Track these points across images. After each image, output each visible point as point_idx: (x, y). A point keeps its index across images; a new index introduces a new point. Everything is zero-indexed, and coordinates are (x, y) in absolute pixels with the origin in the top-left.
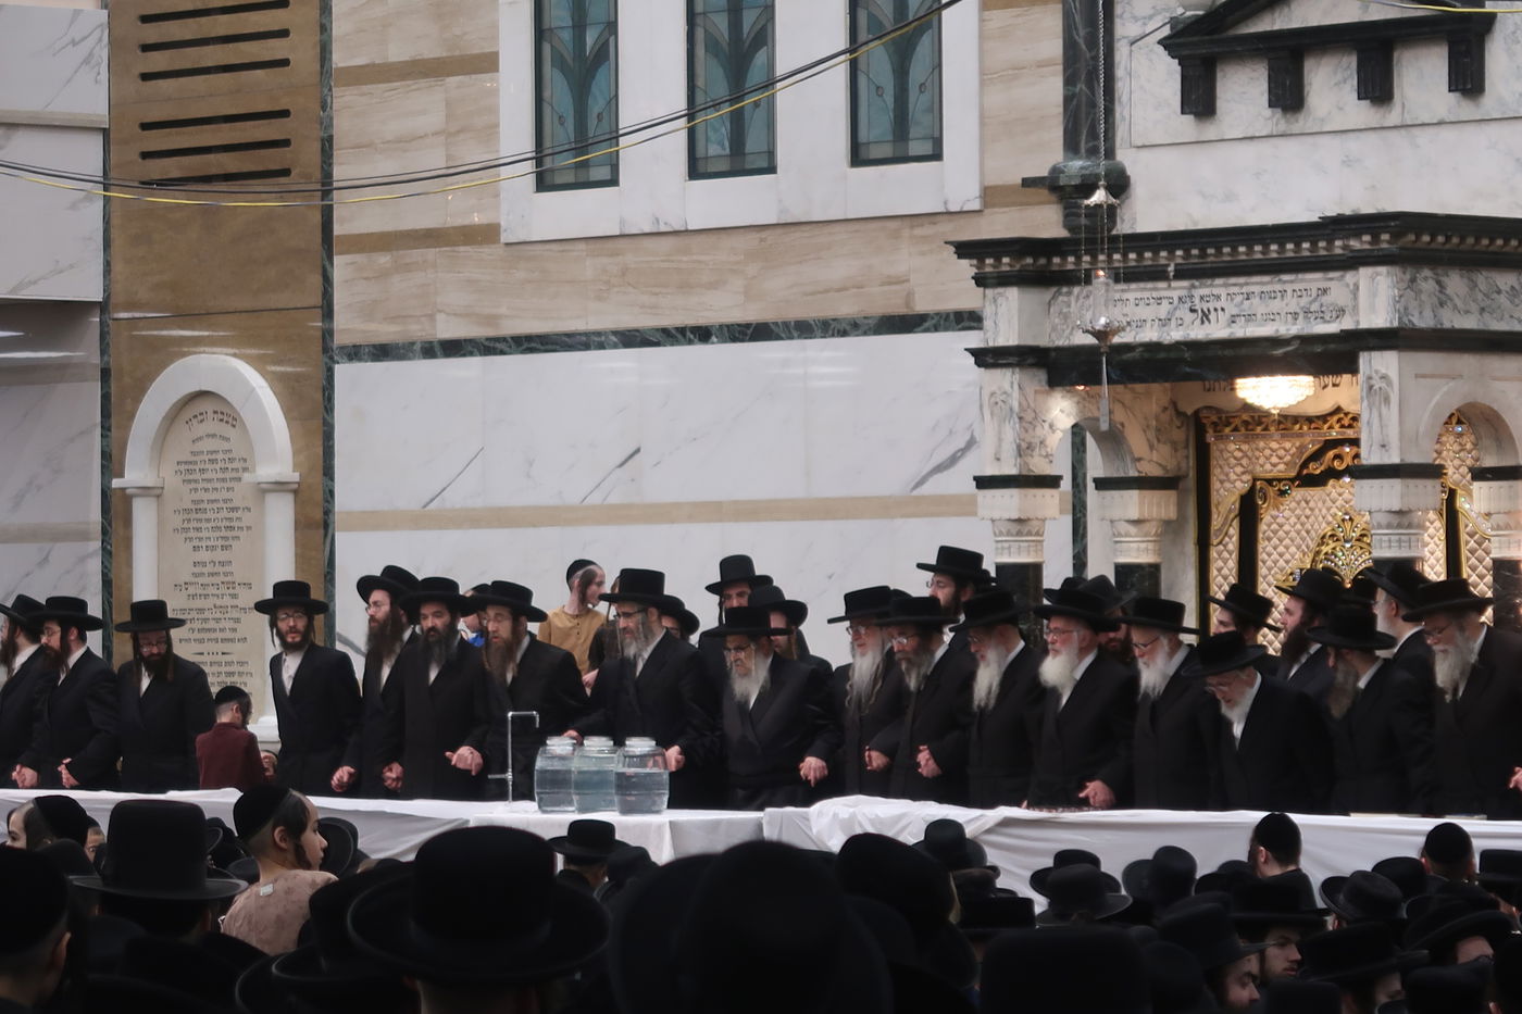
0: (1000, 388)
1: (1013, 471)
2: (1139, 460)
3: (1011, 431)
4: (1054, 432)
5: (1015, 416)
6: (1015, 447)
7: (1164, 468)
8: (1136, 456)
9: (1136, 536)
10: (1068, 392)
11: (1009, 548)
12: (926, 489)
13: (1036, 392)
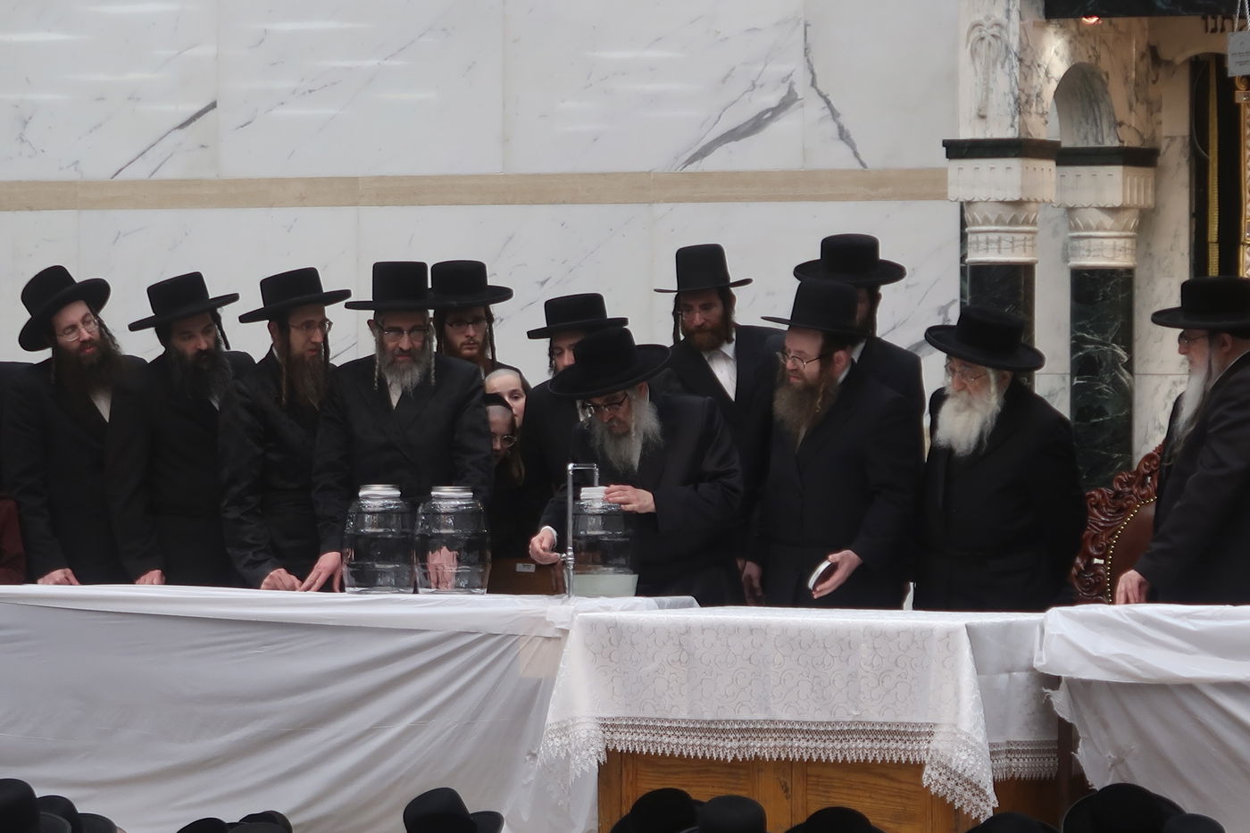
0: (988, 18)
1: (1010, 134)
2: (1121, 124)
3: (1007, 78)
4: (1049, 82)
5: (1012, 56)
6: (1012, 102)
7: (1141, 136)
8: (1118, 119)
9: (1111, 230)
10: (1061, 26)
11: (999, 241)
12: (711, 163)
13: (1035, 24)
